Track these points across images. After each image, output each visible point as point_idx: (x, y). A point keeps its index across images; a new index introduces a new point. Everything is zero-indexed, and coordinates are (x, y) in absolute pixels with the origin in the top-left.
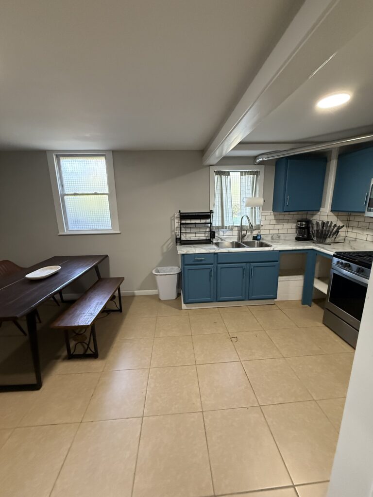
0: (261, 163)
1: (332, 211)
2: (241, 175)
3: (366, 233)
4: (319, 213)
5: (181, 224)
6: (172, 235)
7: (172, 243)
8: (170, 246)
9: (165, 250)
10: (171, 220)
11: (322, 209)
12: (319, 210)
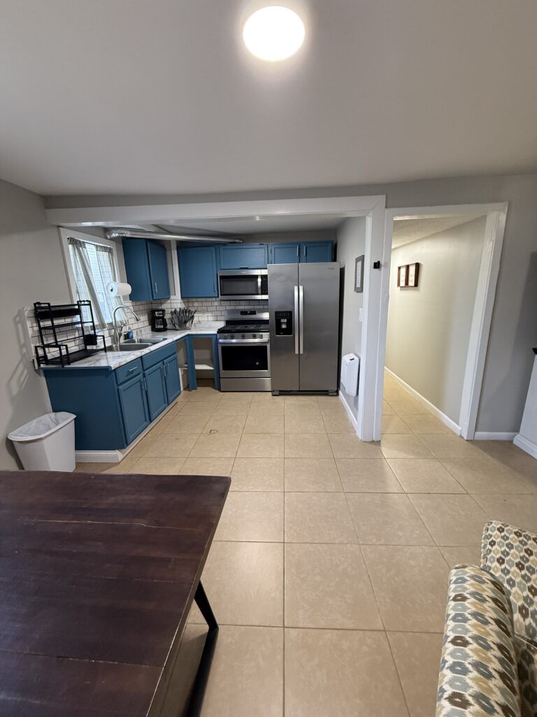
0: (112, 239)
1: (182, 298)
2: (97, 250)
3: (206, 315)
4: (169, 301)
5: (41, 329)
6: (23, 356)
7: (26, 372)
8: (22, 379)
9: (15, 390)
10: (16, 323)
11: (172, 297)
12: (169, 298)
